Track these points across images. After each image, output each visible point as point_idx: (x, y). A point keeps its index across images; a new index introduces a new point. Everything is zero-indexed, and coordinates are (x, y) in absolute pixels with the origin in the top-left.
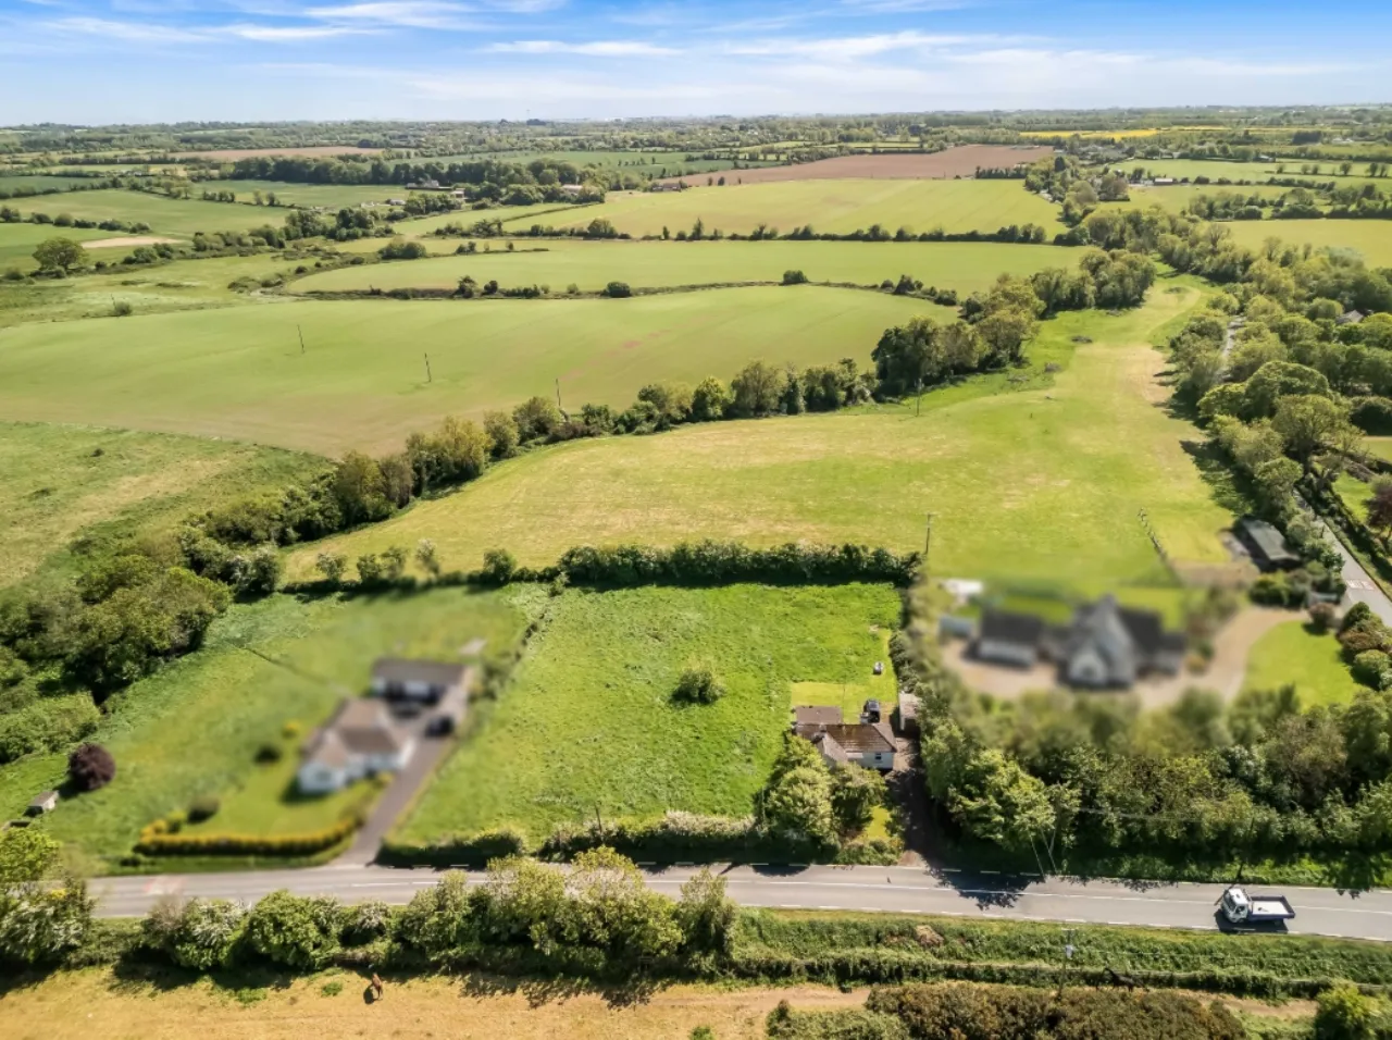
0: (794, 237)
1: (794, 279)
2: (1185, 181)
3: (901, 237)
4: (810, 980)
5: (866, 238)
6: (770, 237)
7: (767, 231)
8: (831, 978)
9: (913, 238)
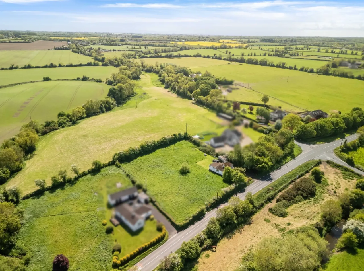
0: (25, 67)
1: (46, 79)
2: (111, 50)
3: (60, 66)
4: (266, 204)
5: (49, 67)
6: (16, 68)
7: (15, 66)
8: (268, 202)
9: (64, 66)
